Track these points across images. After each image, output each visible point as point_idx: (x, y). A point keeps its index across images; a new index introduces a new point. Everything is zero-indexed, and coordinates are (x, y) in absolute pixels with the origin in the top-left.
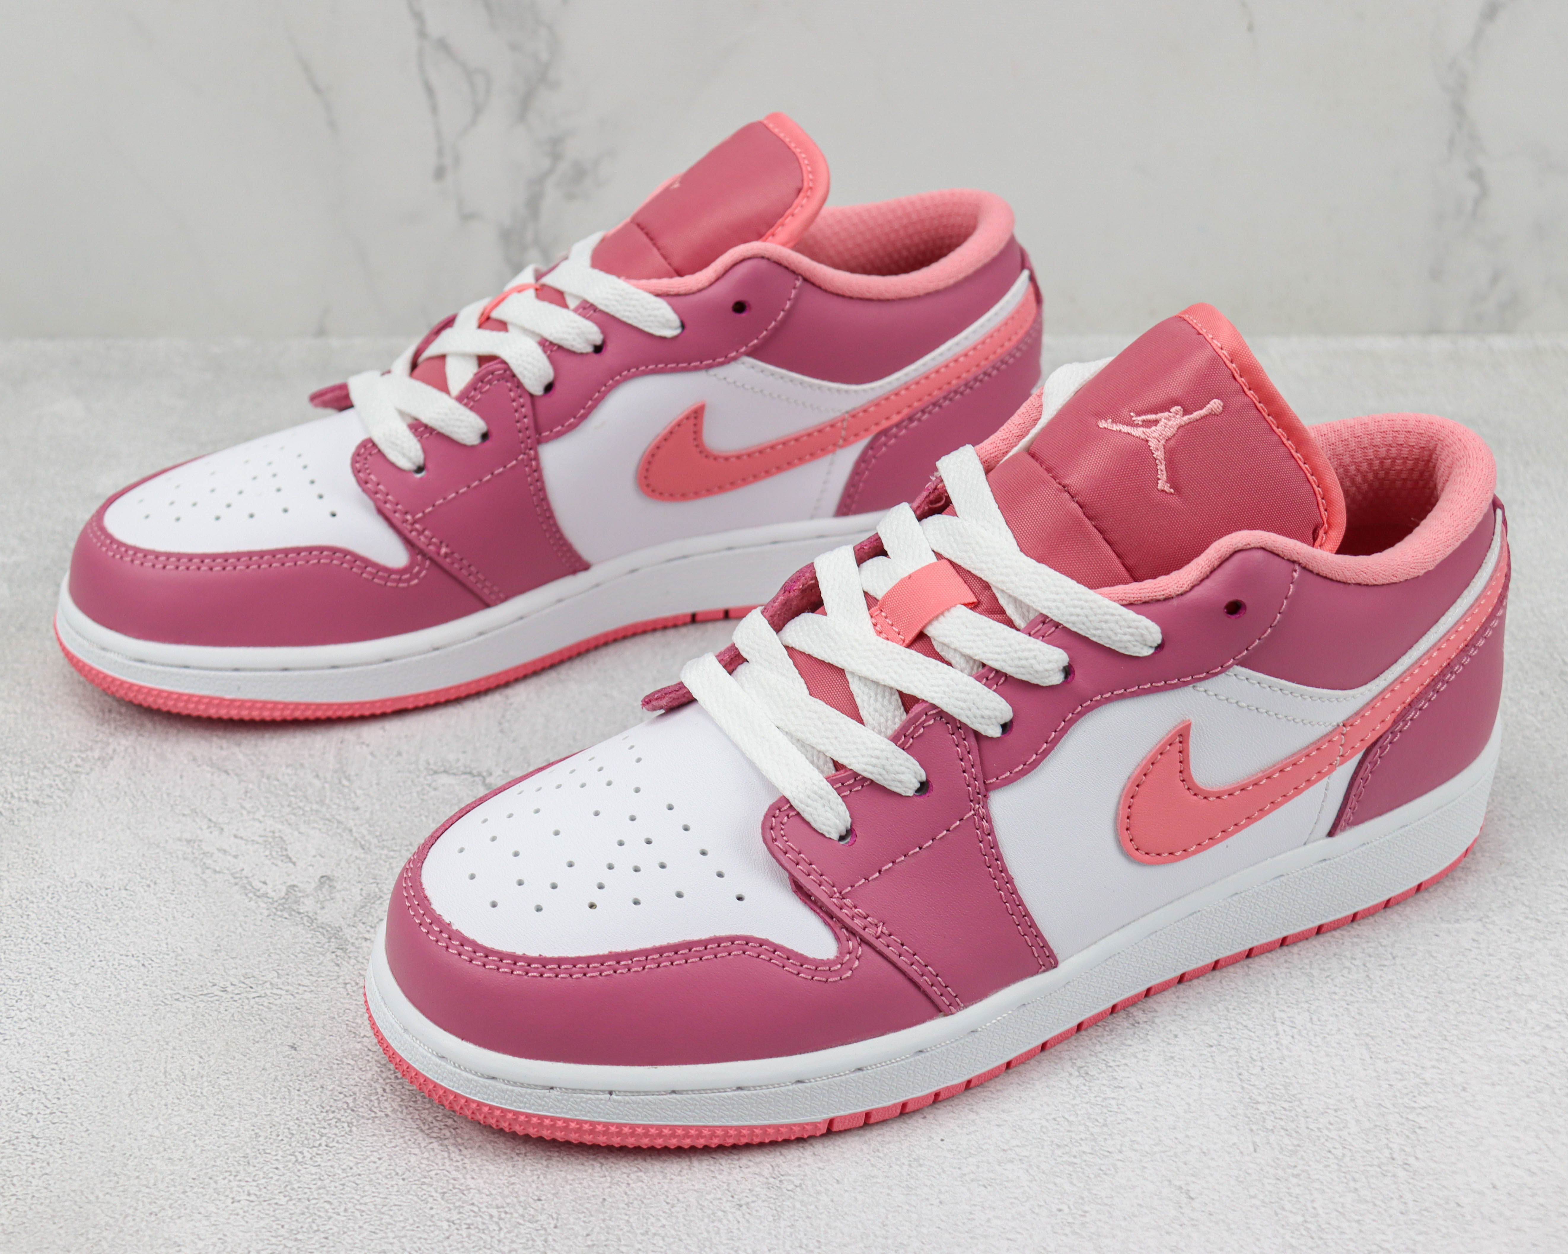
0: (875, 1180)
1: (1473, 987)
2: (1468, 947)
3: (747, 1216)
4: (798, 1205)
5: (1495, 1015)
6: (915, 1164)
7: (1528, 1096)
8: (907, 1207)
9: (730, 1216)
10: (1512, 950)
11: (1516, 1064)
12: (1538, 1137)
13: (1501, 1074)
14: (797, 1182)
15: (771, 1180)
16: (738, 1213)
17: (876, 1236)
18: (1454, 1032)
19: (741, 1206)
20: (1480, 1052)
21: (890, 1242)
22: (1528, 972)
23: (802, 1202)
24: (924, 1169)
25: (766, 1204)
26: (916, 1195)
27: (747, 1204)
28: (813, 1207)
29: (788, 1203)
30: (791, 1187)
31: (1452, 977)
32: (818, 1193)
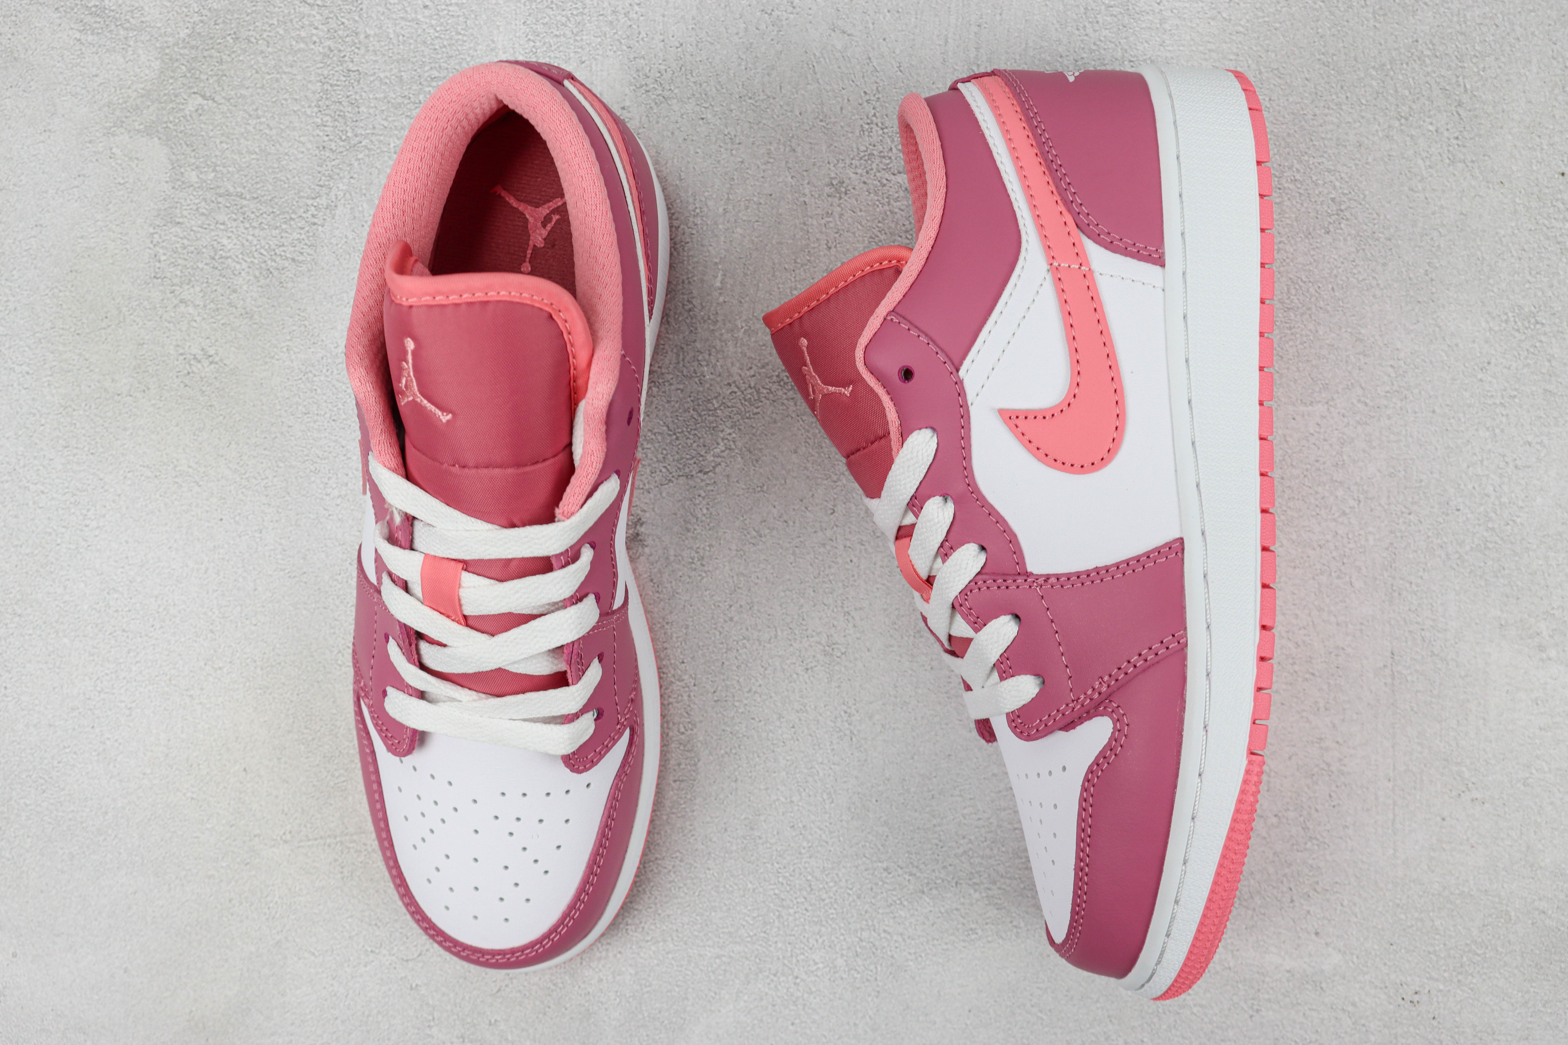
0: (891, 649)
1: (1305, 473)
2: (1312, 431)
3: (812, 678)
4: (843, 669)
5: (1313, 501)
6: (917, 635)
7: (1314, 578)
8: (910, 672)
9: (801, 678)
10: (1340, 435)
11: (1314, 549)
12: (1310, 615)
13: (1302, 558)
14: (843, 650)
15: (827, 648)
16: (806, 676)
17: (890, 695)
18: (1283, 517)
19: (807, 669)
20: (1294, 537)
21: (898, 700)
22: (1345, 458)
23: (845, 667)
24: (923, 640)
25: (823, 668)
26: (917, 662)
27: (812, 668)
28: (852, 672)
29: (837, 668)
30: (839, 654)
31: (1294, 463)
32: (856, 659)
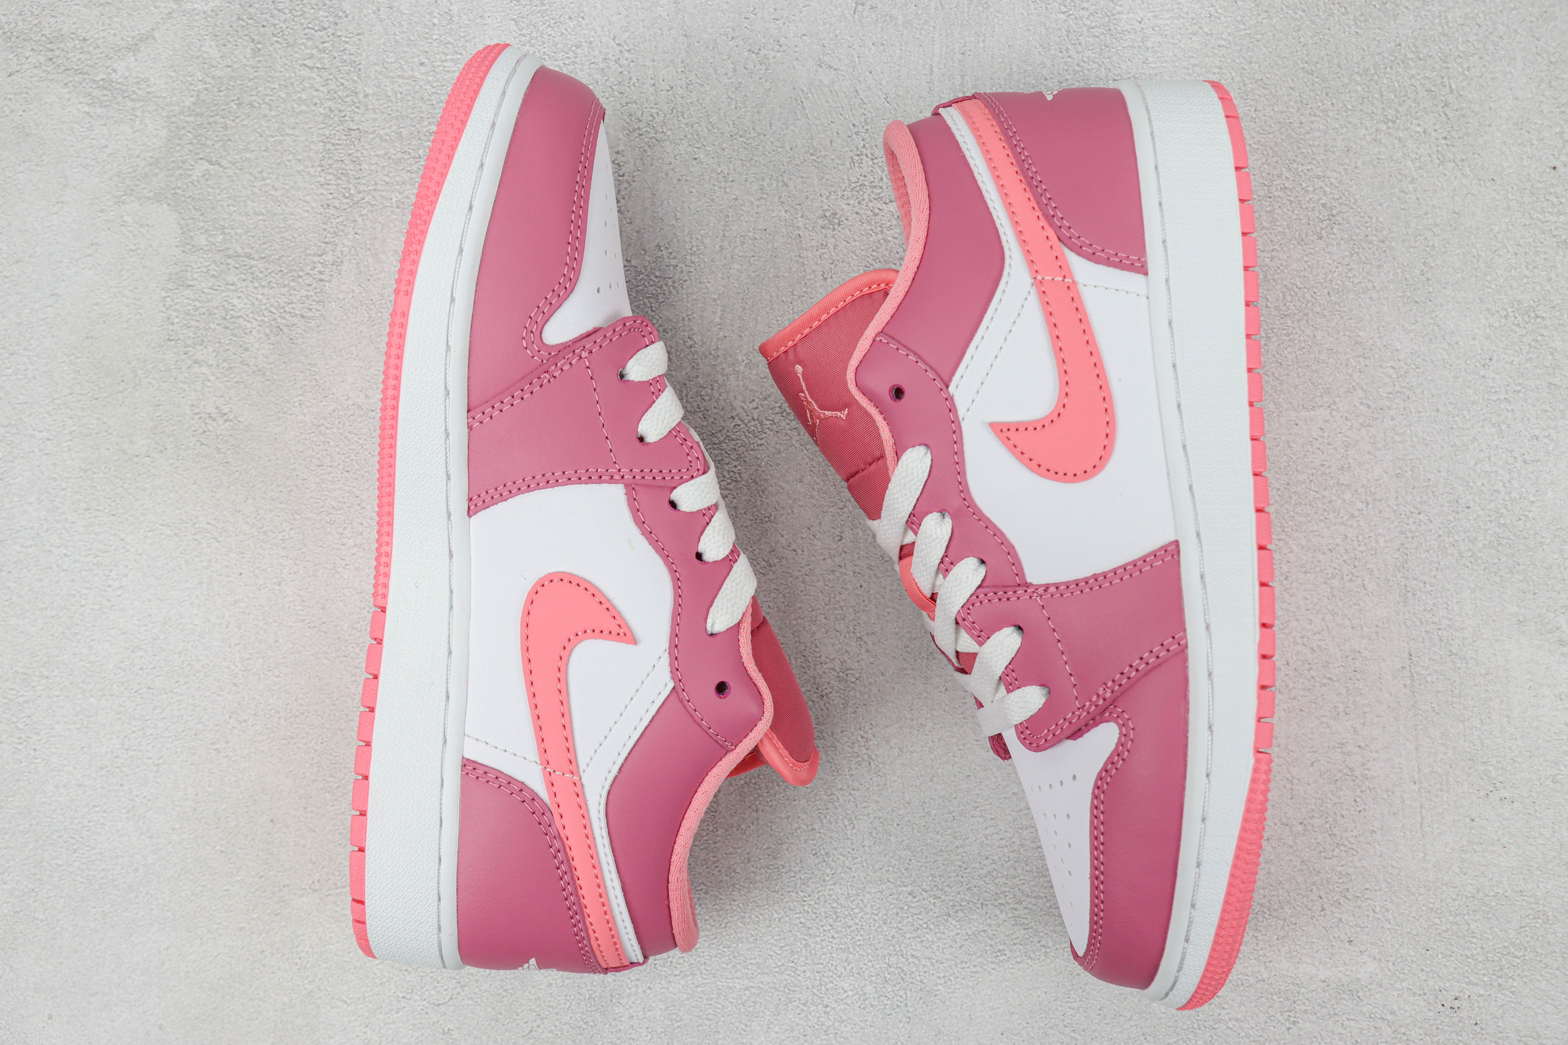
0: (905, 672)
1: (1311, 477)
2: (1316, 436)
3: (827, 705)
4: (858, 694)
5: (1320, 505)
6: (930, 657)
7: (1325, 583)
8: (925, 694)
9: (817, 705)
10: (1344, 439)
11: (1324, 553)
12: (1323, 619)
13: (1312, 562)
14: (857, 675)
15: (841, 674)
16: (822, 702)
17: (906, 718)
18: (1291, 523)
19: (822, 696)
20: (1304, 542)
21: (914, 723)
22: (1351, 461)
23: (860, 692)
24: (936, 661)
25: (838, 694)
26: (932, 684)
27: (827, 694)
28: (867, 696)
29: (852, 693)
30: (853, 680)
31: (1299, 469)
32: (870, 684)
